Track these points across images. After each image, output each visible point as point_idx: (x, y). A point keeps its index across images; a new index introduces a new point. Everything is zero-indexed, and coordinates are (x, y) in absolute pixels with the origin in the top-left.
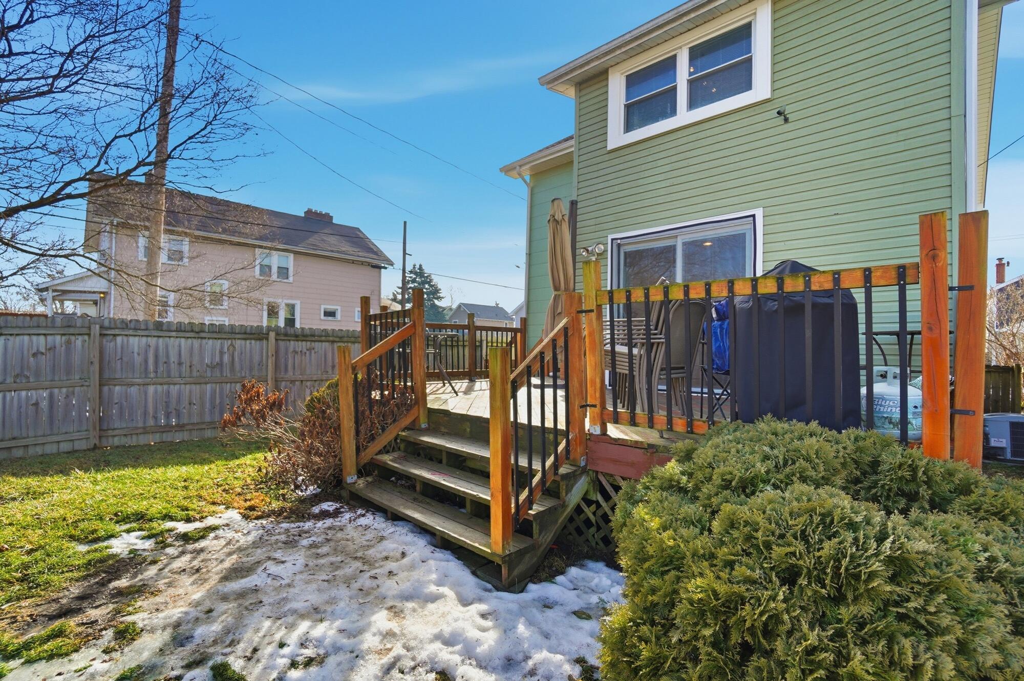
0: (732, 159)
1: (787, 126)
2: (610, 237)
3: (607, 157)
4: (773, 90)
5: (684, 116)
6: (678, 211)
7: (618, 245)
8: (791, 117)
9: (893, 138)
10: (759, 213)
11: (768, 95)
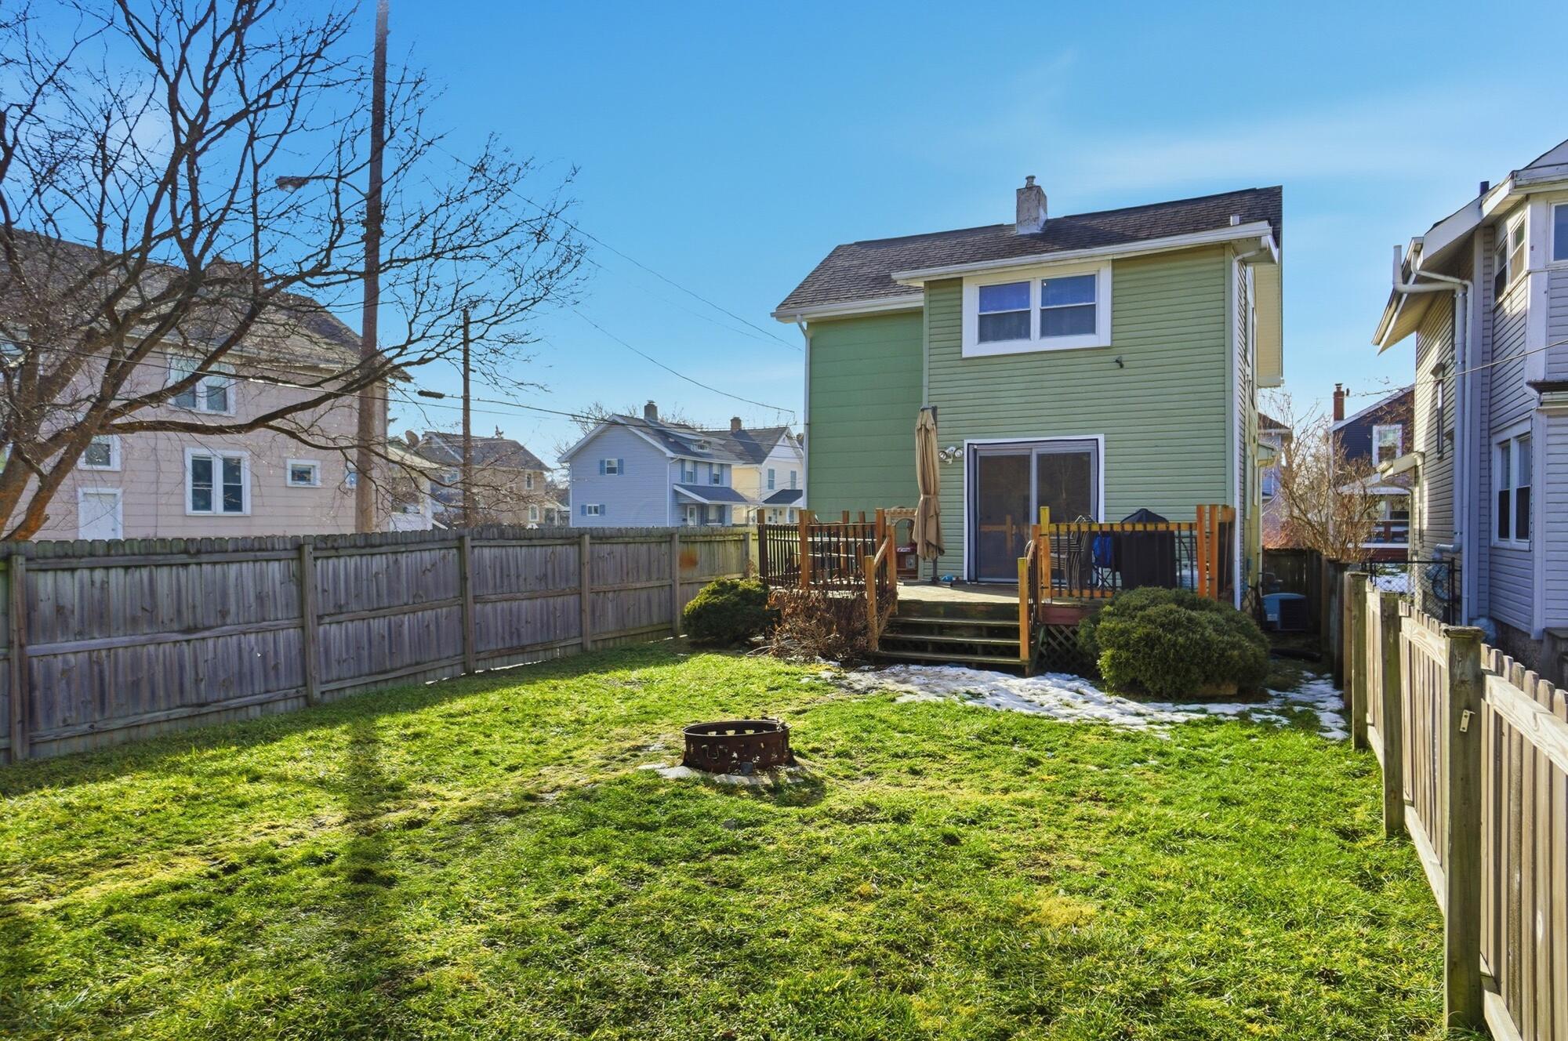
0: (1079, 389)
1: (1122, 371)
2: (966, 442)
3: (960, 363)
4: (1112, 340)
5: (1036, 342)
6: (1034, 427)
7: (974, 451)
8: (1124, 364)
9: (1192, 396)
10: (1101, 438)
11: (1109, 344)
